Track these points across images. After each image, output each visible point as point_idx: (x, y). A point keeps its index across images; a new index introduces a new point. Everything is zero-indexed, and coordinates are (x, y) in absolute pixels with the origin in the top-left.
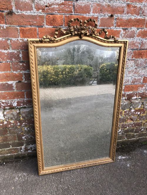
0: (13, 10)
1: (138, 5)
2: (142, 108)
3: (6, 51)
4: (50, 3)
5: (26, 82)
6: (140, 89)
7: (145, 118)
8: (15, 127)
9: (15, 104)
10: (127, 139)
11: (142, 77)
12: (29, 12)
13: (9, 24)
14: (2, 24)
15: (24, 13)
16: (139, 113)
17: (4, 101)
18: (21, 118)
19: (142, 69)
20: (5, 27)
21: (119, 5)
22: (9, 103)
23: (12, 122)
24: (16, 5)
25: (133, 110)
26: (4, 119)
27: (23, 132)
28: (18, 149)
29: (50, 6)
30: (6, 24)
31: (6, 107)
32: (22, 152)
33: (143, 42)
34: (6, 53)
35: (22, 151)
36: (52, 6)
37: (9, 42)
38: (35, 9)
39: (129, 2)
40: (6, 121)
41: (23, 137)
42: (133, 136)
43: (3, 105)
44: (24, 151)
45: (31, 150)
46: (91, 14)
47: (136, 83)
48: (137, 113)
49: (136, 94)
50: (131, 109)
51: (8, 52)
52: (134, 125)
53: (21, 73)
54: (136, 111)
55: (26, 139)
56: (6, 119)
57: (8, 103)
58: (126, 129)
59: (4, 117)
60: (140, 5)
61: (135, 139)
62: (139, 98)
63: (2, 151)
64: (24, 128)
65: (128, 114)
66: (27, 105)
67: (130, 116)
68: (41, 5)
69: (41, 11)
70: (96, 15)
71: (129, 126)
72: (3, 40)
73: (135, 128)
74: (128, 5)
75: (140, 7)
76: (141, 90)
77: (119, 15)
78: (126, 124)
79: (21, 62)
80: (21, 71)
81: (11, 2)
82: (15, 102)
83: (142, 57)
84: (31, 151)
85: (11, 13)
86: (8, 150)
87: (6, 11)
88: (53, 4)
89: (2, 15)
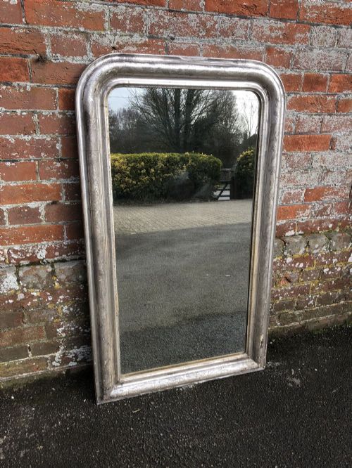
0: (47, 54)
1: (287, 49)
2: (308, 254)
3: (27, 138)
4: (121, 43)
5: (68, 203)
6: (301, 215)
7: (314, 276)
8: (41, 305)
9: (42, 254)
10: (281, 325)
11: (302, 190)
12: (79, 58)
13: (36, 82)
14: (24, 81)
15: (69, 60)
16: (301, 265)
17: (17, 247)
18: (56, 284)
19: (302, 173)
20: (28, 89)
21: (252, 48)
22: (30, 251)
23: (35, 294)
24: (53, 45)
25: (289, 260)
26: (17, 288)
27: (58, 317)
28: (47, 359)
29: (121, 47)
30: (32, 82)
31: (22, 262)
32: (54, 366)
33: (299, 119)
34: (29, 142)
35: (54, 363)
36: (125, 49)
37: (35, 118)
38: (91, 54)
39: (269, 43)
40: (23, 292)
41: (58, 330)
42: (293, 318)
43: (15, 257)
44: (59, 364)
45: (76, 361)
47: (291, 202)
48: (299, 265)
49: (294, 226)
50: (286, 257)
51: (32, 138)
52: (293, 292)
53: (58, 183)
54: (295, 261)
55: (64, 335)
56: (23, 287)
57: (28, 252)
58: (278, 302)
59: (19, 284)
60: (290, 49)
61: (297, 323)
62: (300, 234)
63: (8, 367)
64: (62, 308)
65: (280, 268)
66: (68, 256)
67: (283, 271)
68: (104, 45)
71: (283, 296)
72: (24, 113)
73: (296, 300)
74: (269, 49)
75: (290, 53)
76: (302, 217)
78: (277, 291)
79: (58, 160)
80: (58, 179)
81: (43, 39)
82: (41, 248)
83: (300, 149)
84: (76, 363)
85: (42, 60)
86: (23, 363)
87: (33, 56)
88: (126, 44)
89: (23, 64)
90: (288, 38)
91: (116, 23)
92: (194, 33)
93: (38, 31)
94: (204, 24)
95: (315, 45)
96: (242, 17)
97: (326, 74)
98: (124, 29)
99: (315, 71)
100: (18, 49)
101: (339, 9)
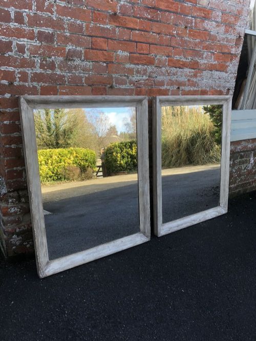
0: (114, 84)
1: (195, 80)
12: (124, 86)
14: (104, 95)
15: (121, 87)
21: (183, 80)
24: (116, 81)
29: (139, 81)
38: (129, 84)
46: (165, 87)
69: (132, 85)
70: (168, 87)
74: (189, 80)
77: (183, 87)
81: (113, 79)
85: (112, 87)
87: (109, 86)
88: (141, 80)
89: (105, 89)
90: (195, 76)
91: (138, 72)
92: (164, 75)
93: (112, 76)
94: (167, 71)
95: (205, 78)
96: (180, 68)
97: (208, 89)
98: (140, 74)
99: (204, 88)
100: (104, 83)
101: (212, 64)
